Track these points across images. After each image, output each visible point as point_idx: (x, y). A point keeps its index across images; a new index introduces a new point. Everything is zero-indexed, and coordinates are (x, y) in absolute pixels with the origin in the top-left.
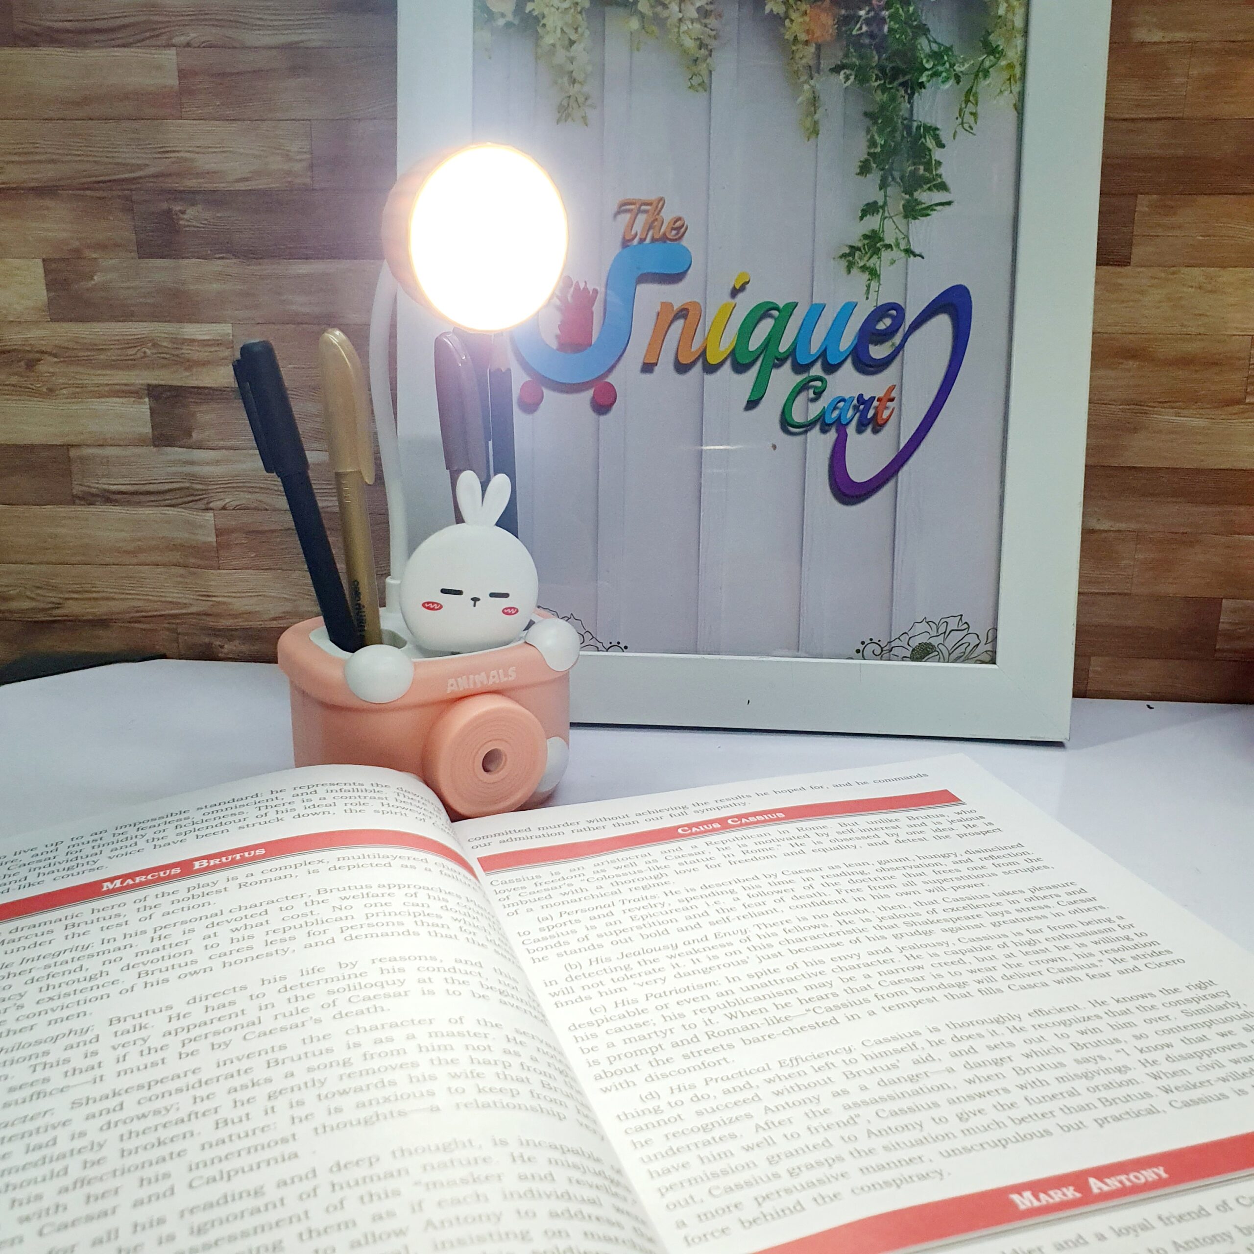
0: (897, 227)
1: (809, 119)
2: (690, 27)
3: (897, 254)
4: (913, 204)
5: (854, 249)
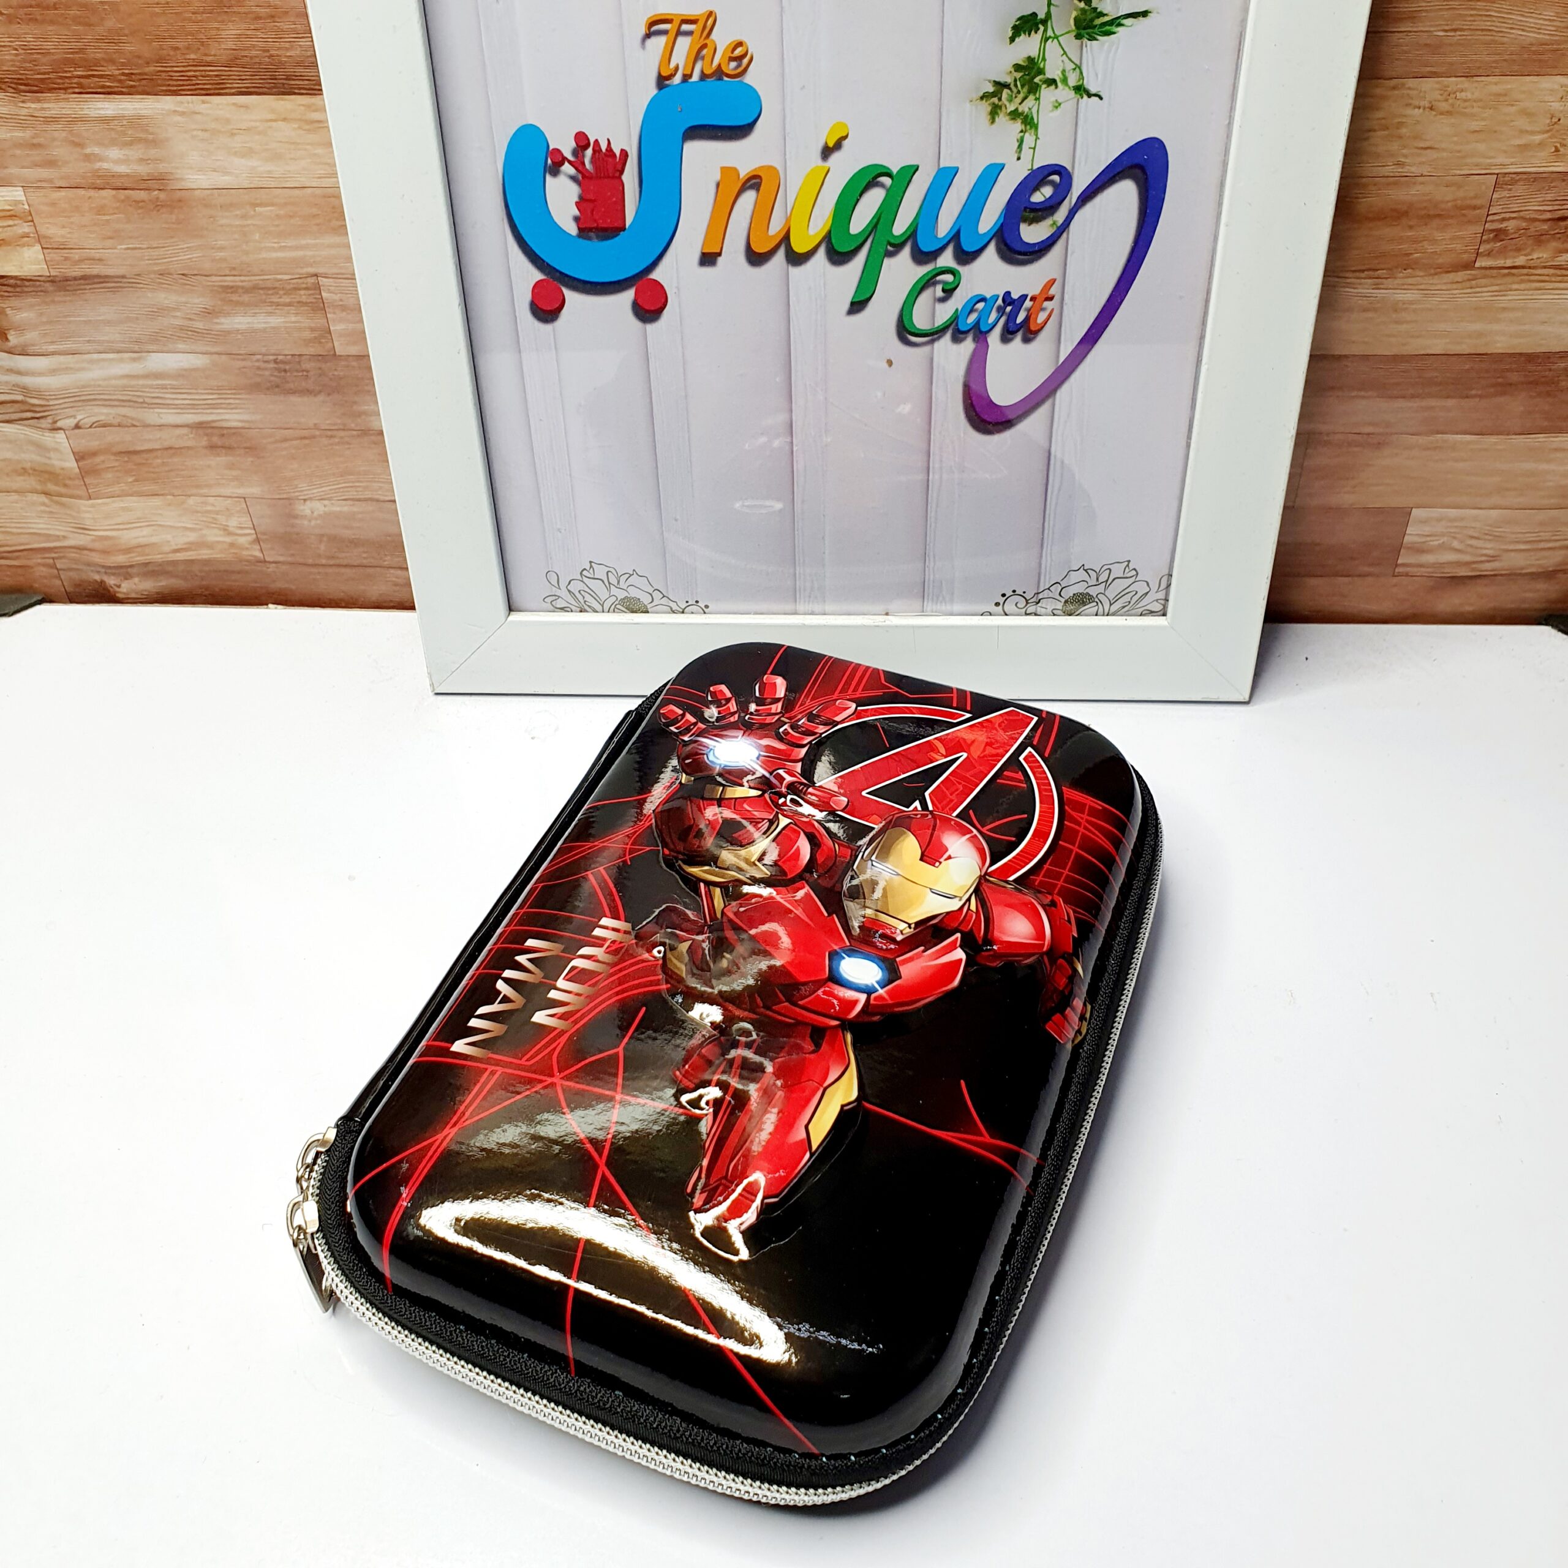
0: (1065, 53)
3: (1063, 93)
4: (1090, 16)
5: (1000, 86)
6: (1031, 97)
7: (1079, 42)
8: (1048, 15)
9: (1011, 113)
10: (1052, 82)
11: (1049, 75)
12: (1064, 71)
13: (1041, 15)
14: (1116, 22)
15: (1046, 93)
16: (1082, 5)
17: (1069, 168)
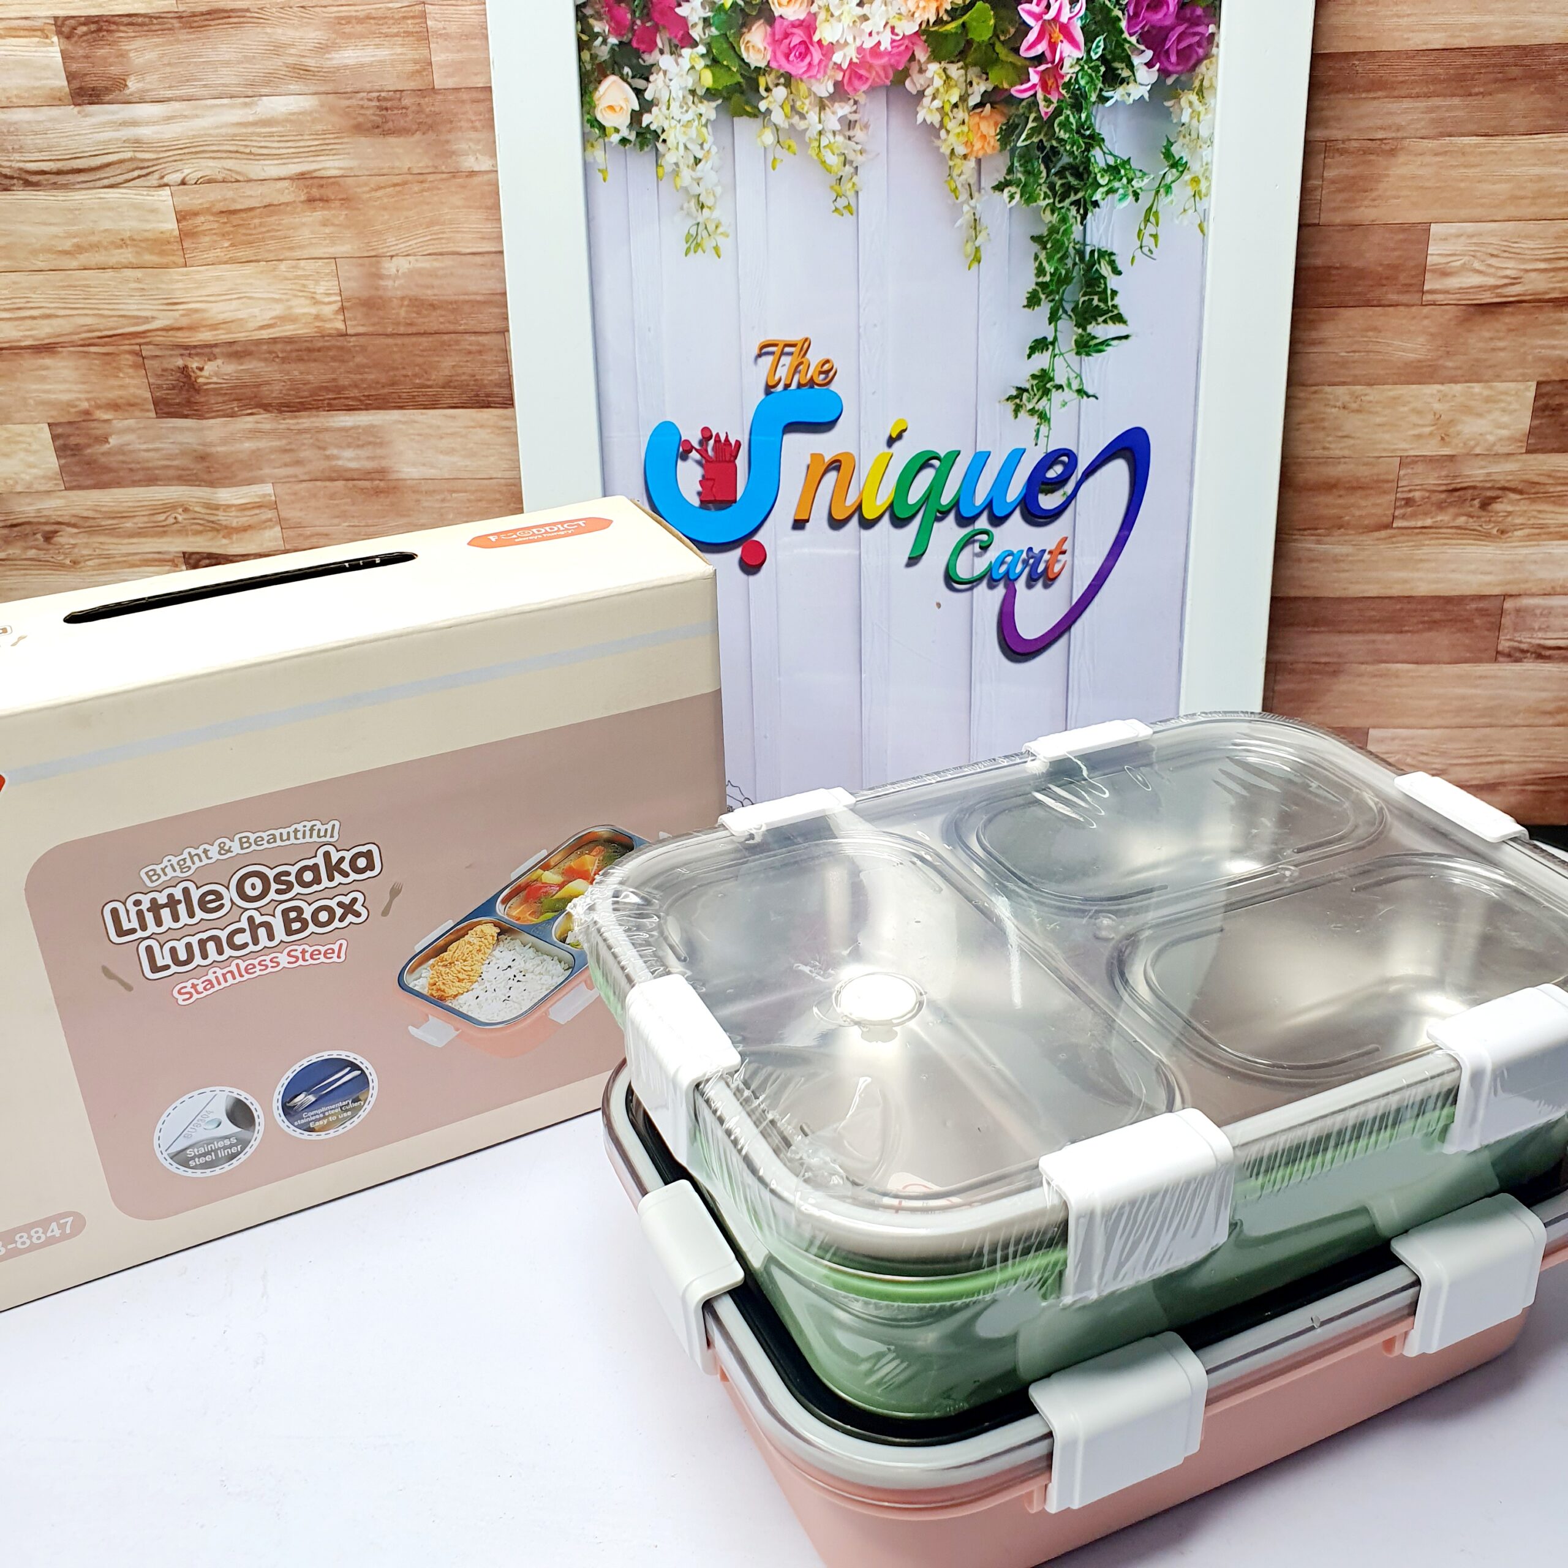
0: (1069, 366)
1: (970, 244)
2: (832, 140)
3: (1069, 395)
4: (1086, 339)
5: (1021, 390)
6: (1045, 399)
7: (1078, 357)
8: (1055, 339)
9: (1030, 410)
10: (1059, 387)
11: (1058, 382)
12: (1068, 379)
13: (1050, 339)
14: (1105, 343)
15: (1055, 394)
16: (1080, 331)
17: (1075, 451)
